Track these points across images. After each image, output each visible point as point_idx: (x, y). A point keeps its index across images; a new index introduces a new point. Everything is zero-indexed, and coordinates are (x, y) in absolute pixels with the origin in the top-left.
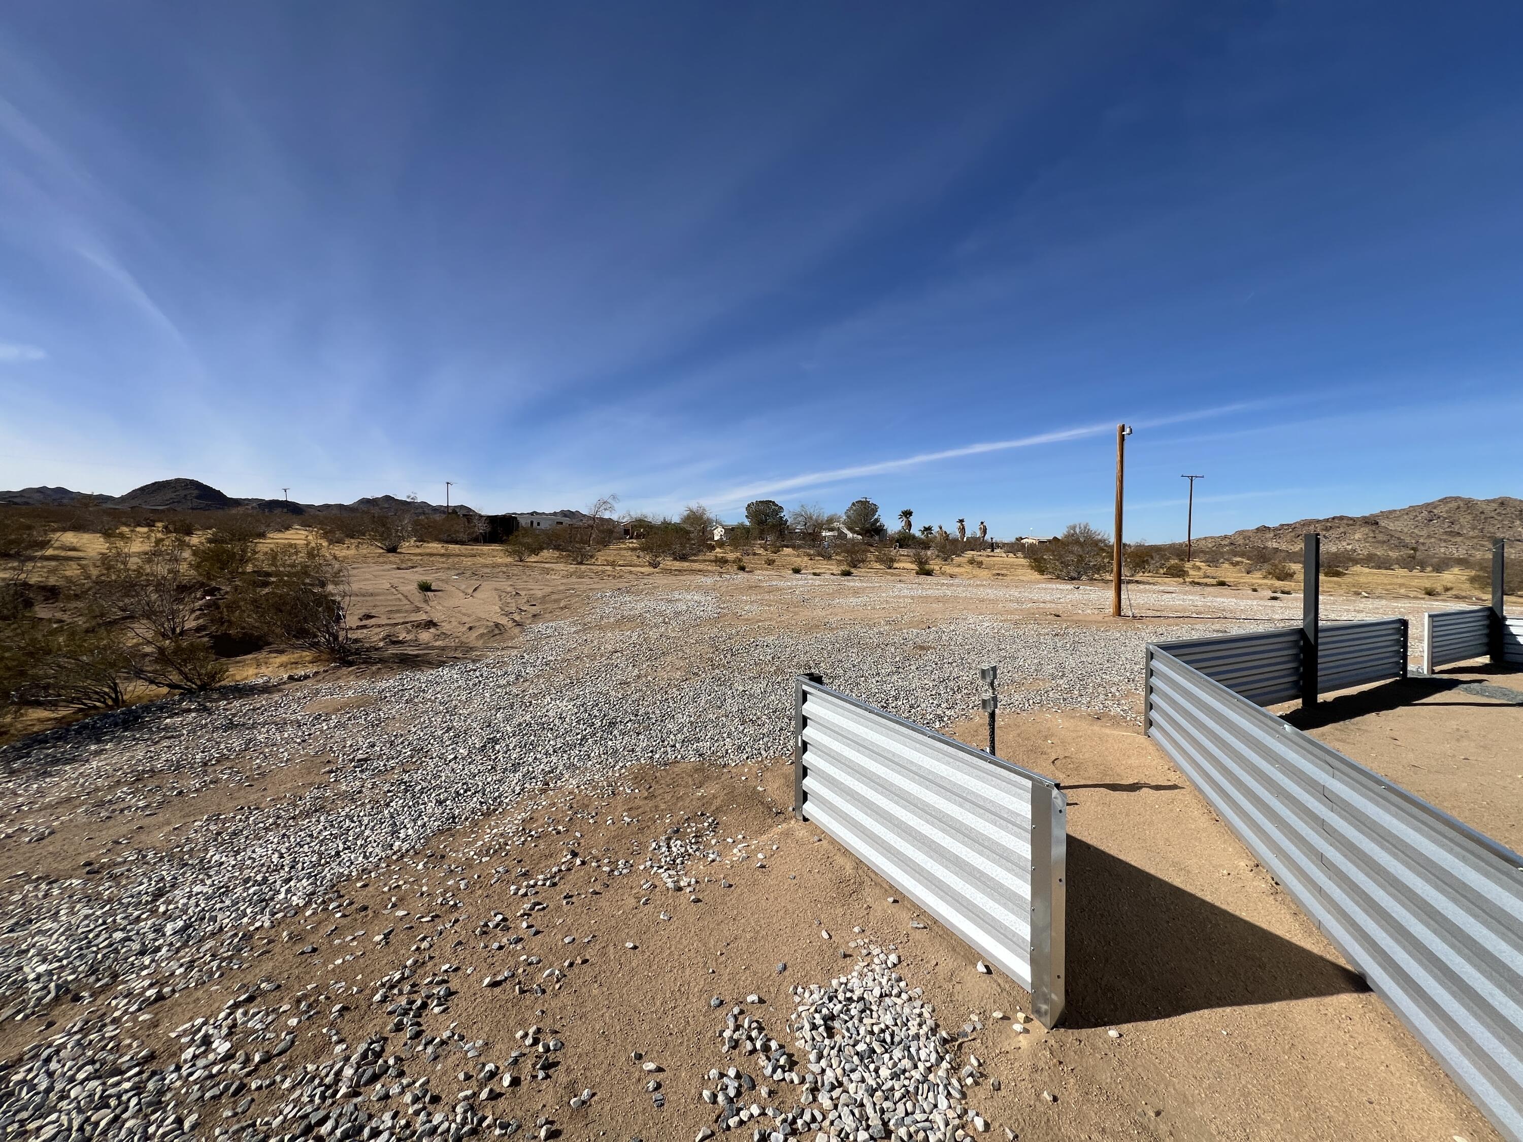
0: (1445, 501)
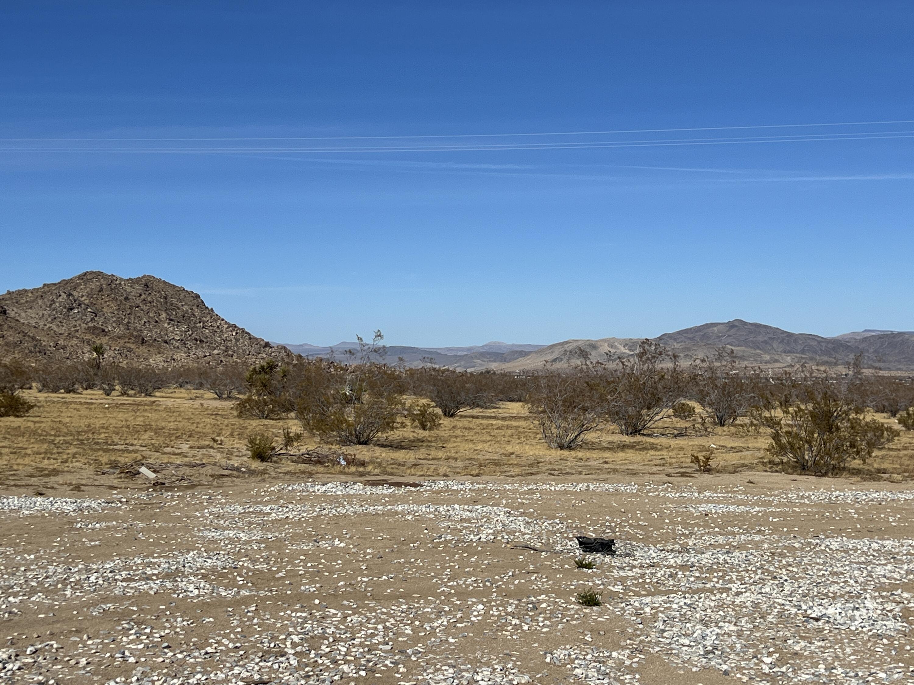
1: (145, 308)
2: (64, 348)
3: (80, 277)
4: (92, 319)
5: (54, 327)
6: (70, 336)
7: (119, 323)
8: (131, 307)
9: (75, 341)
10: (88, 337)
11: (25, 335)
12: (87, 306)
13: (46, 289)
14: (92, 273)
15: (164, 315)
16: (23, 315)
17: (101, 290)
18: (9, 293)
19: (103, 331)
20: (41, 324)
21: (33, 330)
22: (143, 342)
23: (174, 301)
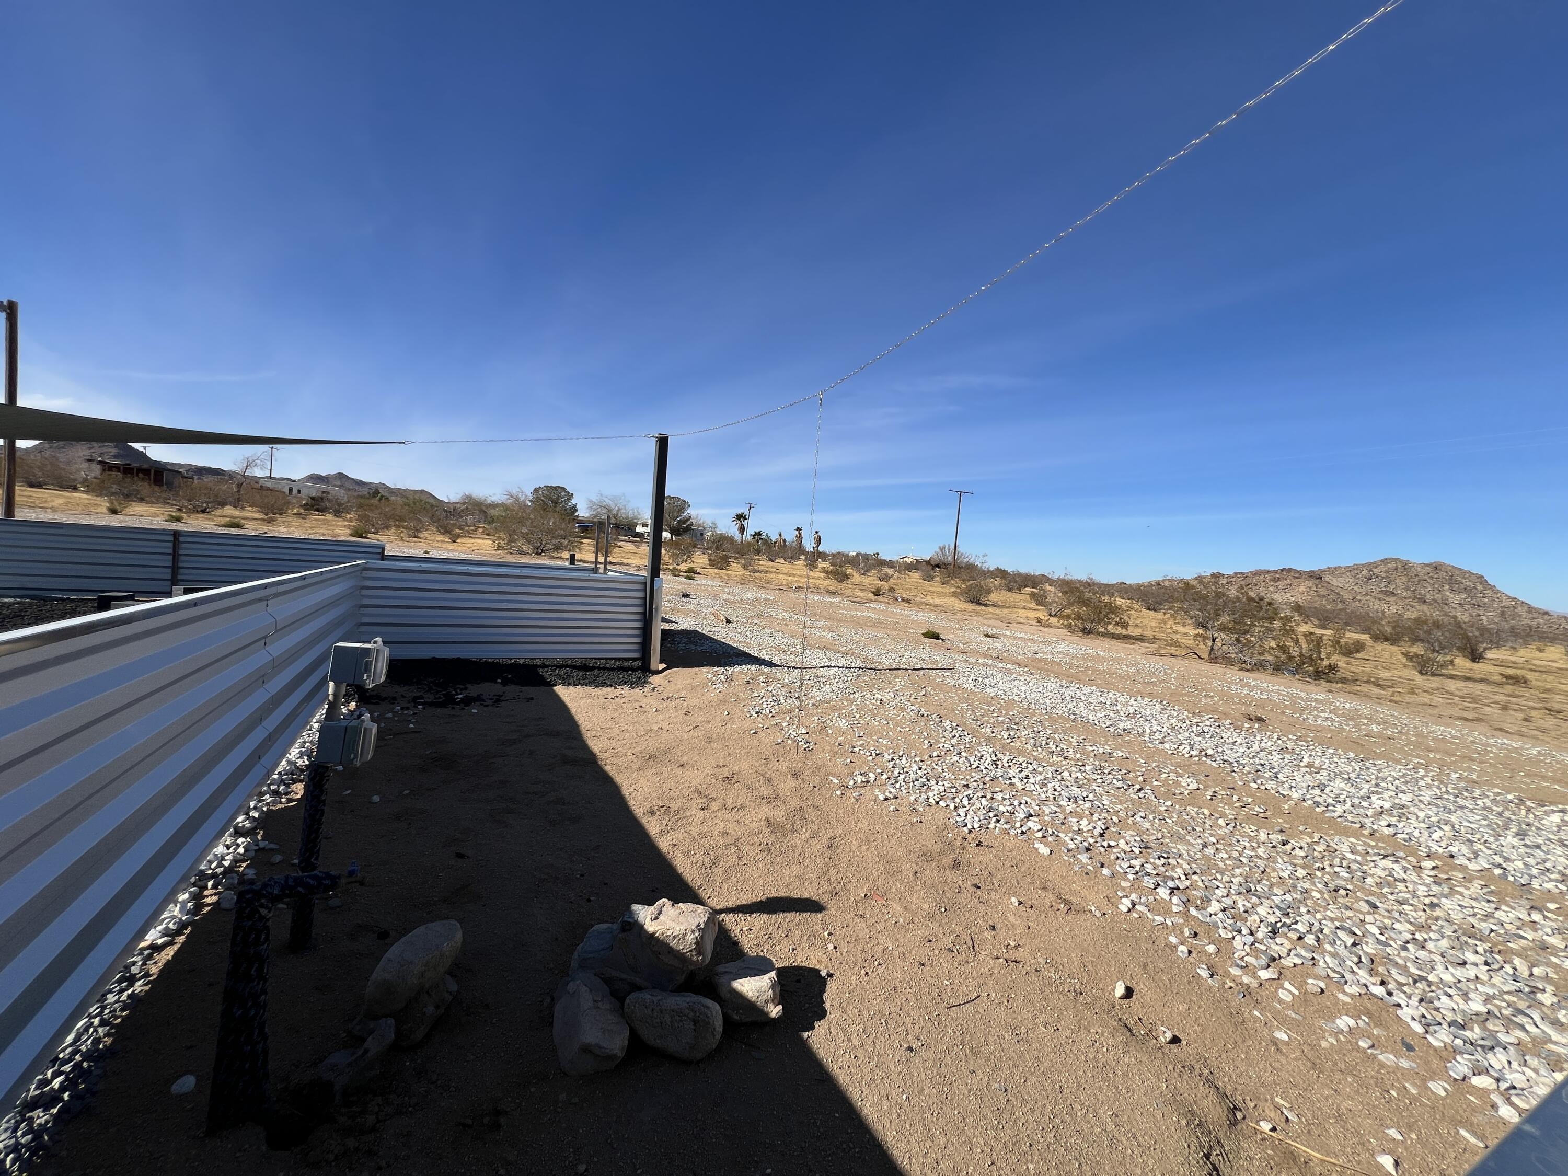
0: (1384, 561)
1: (1432, 582)
2: (1360, 601)
3: (1381, 561)
4: (1386, 586)
5: (1356, 588)
6: (1367, 594)
7: (1407, 589)
8: (1419, 581)
9: (1368, 598)
10: (1380, 596)
11: (1332, 591)
12: (1384, 578)
13: (1356, 567)
14: (1390, 559)
15: (1447, 587)
16: (1334, 580)
17: (1396, 569)
18: (1329, 568)
19: (1393, 593)
20: (1347, 586)
21: (1339, 589)
22: (1425, 602)
23: (1459, 578)
